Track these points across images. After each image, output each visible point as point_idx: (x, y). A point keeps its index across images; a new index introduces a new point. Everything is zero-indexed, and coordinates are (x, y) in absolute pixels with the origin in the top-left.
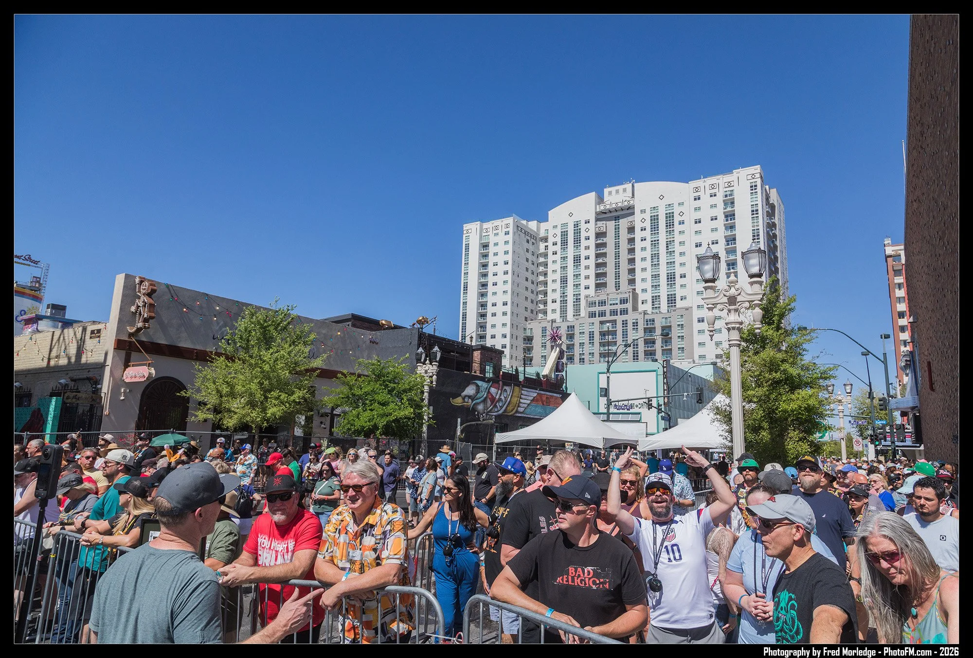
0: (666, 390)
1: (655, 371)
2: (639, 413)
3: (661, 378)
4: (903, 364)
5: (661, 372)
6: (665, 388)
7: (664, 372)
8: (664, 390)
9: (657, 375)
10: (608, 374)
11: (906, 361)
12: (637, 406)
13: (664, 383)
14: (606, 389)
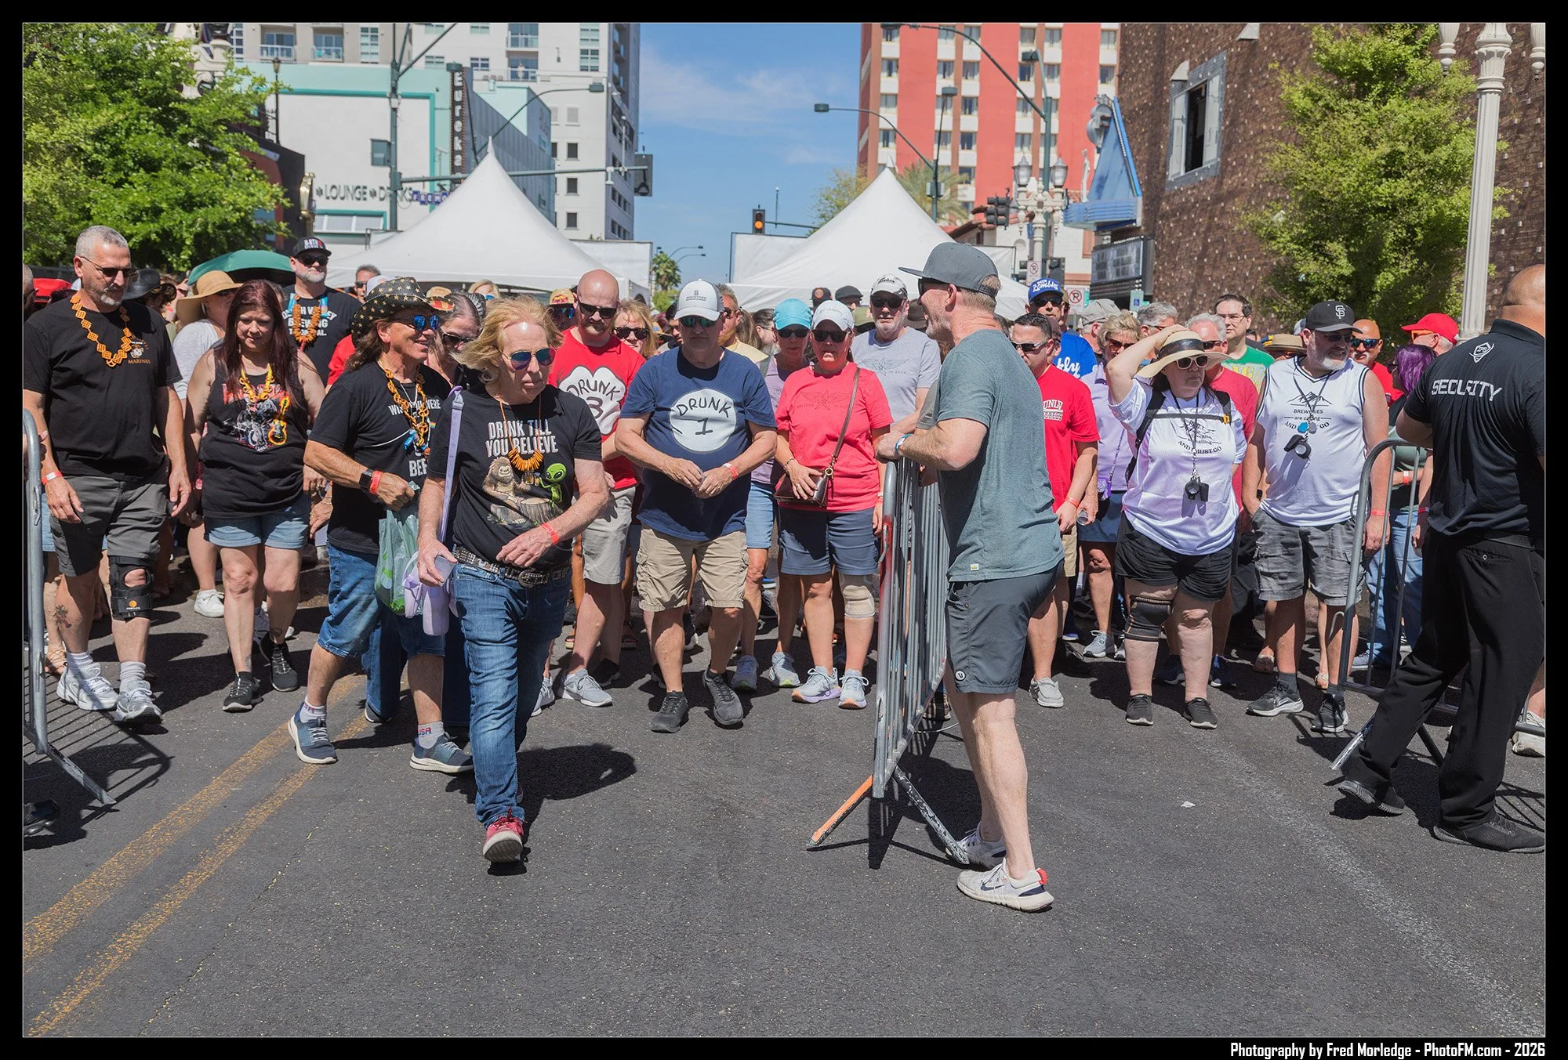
0: (460, 153)
1: (426, 97)
2: (380, 215)
3: (444, 118)
4: (1094, 124)
5: (443, 100)
6: (458, 147)
7: (454, 103)
8: (454, 153)
9: (433, 109)
10: (394, 101)
11: (1103, 118)
12: (373, 194)
13: (454, 133)
14: (389, 144)
